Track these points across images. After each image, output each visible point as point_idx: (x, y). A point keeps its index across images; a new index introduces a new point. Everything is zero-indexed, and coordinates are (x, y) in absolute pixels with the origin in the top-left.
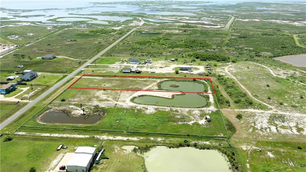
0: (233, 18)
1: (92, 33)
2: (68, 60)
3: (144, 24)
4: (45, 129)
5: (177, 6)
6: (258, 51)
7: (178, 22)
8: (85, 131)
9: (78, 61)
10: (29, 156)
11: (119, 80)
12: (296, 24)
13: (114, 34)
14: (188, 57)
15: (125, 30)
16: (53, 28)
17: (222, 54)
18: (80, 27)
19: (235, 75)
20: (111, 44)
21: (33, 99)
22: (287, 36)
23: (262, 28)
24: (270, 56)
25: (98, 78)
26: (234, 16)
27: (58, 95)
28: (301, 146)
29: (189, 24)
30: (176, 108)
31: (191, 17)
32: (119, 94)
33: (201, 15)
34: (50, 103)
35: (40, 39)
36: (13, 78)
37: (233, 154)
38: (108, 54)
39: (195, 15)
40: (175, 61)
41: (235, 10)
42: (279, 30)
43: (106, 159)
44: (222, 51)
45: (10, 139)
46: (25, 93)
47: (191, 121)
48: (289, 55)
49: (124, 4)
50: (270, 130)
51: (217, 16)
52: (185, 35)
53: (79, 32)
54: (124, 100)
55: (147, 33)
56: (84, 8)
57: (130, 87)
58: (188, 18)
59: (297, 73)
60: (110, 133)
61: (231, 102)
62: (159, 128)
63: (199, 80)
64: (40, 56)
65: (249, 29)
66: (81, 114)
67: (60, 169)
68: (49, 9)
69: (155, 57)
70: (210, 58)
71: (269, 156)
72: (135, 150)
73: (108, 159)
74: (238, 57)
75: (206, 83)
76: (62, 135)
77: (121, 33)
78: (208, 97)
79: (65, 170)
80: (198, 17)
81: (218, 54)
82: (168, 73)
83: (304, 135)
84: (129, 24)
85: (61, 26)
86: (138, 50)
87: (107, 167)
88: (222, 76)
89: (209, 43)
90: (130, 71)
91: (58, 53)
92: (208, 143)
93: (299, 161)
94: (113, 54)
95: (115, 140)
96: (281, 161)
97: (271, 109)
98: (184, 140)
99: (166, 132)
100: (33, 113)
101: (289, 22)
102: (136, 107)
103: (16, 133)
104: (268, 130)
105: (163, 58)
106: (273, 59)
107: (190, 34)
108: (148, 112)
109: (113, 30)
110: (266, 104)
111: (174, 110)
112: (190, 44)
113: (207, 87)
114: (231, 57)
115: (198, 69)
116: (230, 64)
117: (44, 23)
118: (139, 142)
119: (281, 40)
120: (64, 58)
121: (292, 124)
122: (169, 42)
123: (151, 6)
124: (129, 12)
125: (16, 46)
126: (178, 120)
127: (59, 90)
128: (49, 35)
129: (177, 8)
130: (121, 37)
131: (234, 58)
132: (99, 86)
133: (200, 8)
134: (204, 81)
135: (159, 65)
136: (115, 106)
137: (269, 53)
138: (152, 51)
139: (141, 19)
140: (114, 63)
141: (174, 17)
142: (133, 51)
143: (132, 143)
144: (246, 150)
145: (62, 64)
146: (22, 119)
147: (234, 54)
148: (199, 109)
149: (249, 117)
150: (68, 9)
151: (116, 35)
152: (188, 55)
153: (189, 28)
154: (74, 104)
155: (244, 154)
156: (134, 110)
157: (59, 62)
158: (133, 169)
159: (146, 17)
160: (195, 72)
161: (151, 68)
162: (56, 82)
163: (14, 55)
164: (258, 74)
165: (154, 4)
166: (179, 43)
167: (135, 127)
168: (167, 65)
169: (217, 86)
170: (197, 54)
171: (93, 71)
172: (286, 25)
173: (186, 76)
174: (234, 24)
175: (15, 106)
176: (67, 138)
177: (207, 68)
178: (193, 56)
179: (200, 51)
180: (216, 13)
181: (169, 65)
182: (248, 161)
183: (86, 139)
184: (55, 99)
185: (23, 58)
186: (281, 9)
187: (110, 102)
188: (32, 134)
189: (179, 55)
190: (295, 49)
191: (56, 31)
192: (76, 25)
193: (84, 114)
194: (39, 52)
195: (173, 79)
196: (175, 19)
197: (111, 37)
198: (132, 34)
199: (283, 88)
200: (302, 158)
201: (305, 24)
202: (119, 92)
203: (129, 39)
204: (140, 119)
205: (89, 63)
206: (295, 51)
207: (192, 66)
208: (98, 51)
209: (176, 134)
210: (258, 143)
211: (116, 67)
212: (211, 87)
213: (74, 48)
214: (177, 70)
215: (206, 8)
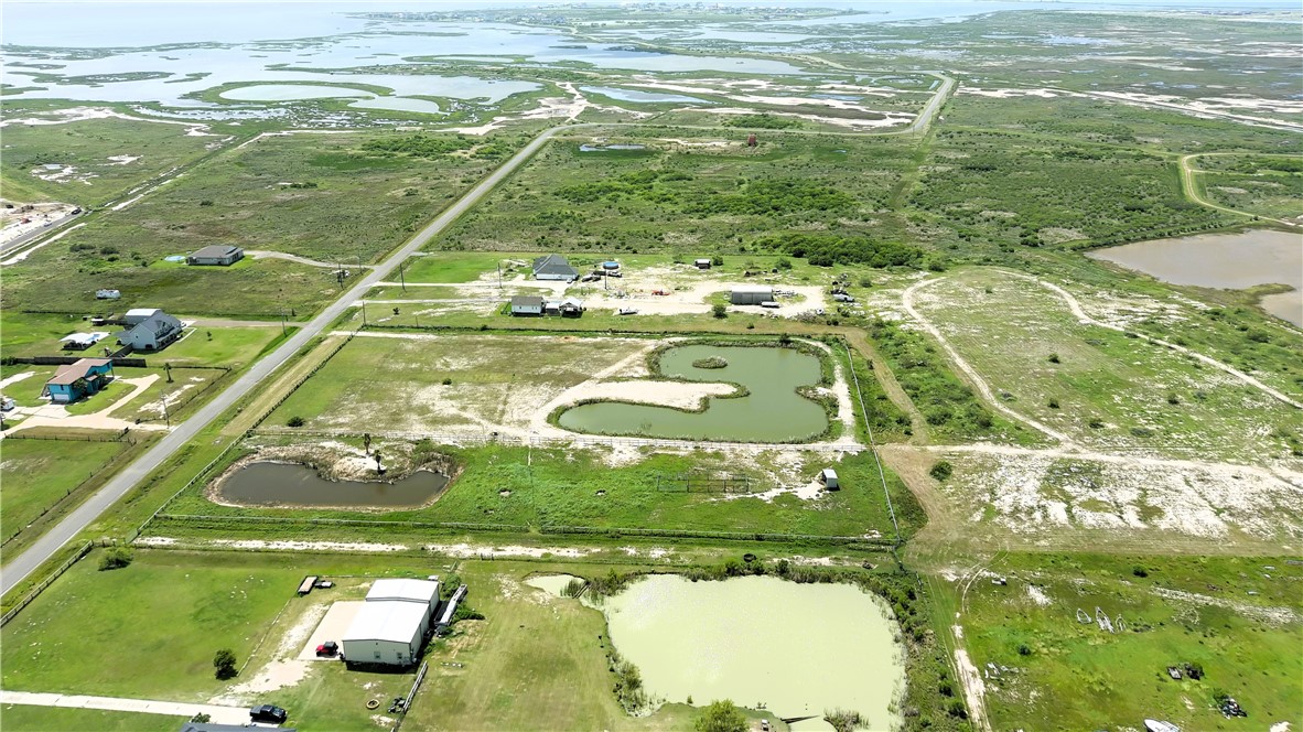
0: (949, 83)
1: (377, 151)
2: (291, 266)
3: (588, 113)
4: (245, 526)
5: (721, 29)
6: (1033, 224)
7: (725, 102)
8: (391, 528)
9: (332, 269)
10: (202, 617)
11: (500, 344)
12: (1199, 108)
13: (467, 156)
14: (765, 252)
15: (509, 141)
16: (214, 130)
17: (894, 240)
18: (323, 126)
19: (939, 319)
20: (457, 200)
21: (179, 421)
22: (1154, 162)
23: (1059, 129)
24: (1077, 244)
25: (420, 336)
26: (952, 75)
27: (273, 403)
28: (1145, 567)
29: (770, 113)
30: (717, 446)
31: (777, 80)
32: (502, 398)
33: (819, 69)
34: (249, 434)
35: (165, 179)
36: (89, 342)
37: (911, 596)
38: (450, 241)
39: (795, 70)
40: (713, 269)
41: (959, 49)
42: (1126, 137)
43: (473, 618)
44: (896, 226)
45: (121, 563)
46: (146, 397)
47: (769, 489)
48: (1154, 238)
49: (498, 20)
50: (1045, 516)
51: (884, 74)
52: (751, 158)
53: (322, 150)
54: (523, 418)
55: (600, 153)
56: (328, 39)
57: (544, 370)
58: (764, 85)
59: (1172, 308)
60: (479, 534)
61: (918, 421)
62: (656, 515)
63: (803, 340)
64: (178, 253)
65: (1009, 133)
66: (370, 471)
67: (319, 654)
68: (179, 46)
69: (635, 252)
70: (846, 255)
71: (1032, 601)
72: (573, 590)
73: (481, 618)
74: (954, 248)
75: (828, 350)
76: (311, 544)
77: (495, 152)
78: (833, 405)
79: (338, 658)
80: (808, 79)
81: (877, 238)
82: (685, 315)
83: (1160, 532)
84: (526, 113)
85: (244, 122)
86: (565, 223)
87: (479, 647)
88: (889, 323)
89: (847, 193)
90: (538, 310)
91: (248, 238)
92: (825, 561)
93: (1131, 615)
94: (467, 243)
95: (503, 559)
96: (1074, 617)
97: (1057, 442)
98: (743, 552)
99: (682, 528)
100: (190, 471)
101: (1171, 101)
102: (570, 443)
103: (138, 541)
104: (1038, 515)
105: (668, 254)
106: (1087, 254)
107: (774, 155)
108: (613, 460)
109: (461, 137)
110: (1039, 426)
111: (709, 451)
112: (771, 198)
113: (831, 368)
114: (926, 248)
115: (801, 299)
116: (922, 279)
117: (172, 110)
118: (587, 562)
119: (1129, 178)
120: (277, 260)
121: (1126, 495)
122: (692, 188)
123: (611, 28)
124: (521, 59)
125: (74, 208)
126: (724, 486)
127: (276, 386)
128: (198, 161)
129: (723, 41)
130: (496, 169)
131: (941, 254)
132: (426, 368)
133: (818, 41)
134: (820, 345)
135: (650, 285)
136: (492, 442)
137: (1074, 235)
138: (624, 226)
139: (573, 91)
140: (477, 278)
141: (710, 81)
142: (547, 227)
143: (560, 567)
144: (957, 581)
145: (270, 284)
146: (152, 494)
147: (940, 240)
148: (799, 446)
149: (975, 470)
150: (263, 44)
151: (474, 161)
152: (765, 244)
153: (769, 127)
154: (340, 435)
155: (947, 595)
156: (564, 455)
157: (257, 275)
158: (570, 649)
159: (593, 82)
160: (788, 310)
161: (621, 297)
162: (257, 352)
163: (73, 249)
164: (1023, 314)
165: (627, 22)
166: (727, 194)
167: (569, 514)
168: (682, 283)
169: (870, 363)
170: (798, 239)
171: (396, 311)
172: (1158, 114)
173: (752, 327)
174: (948, 111)
175: (115, 447)
176: (328, 554)
177: (832, 292)
178: (782, 248)
179: (811, 227)
180: (881, 63)
181: (688, 285)
182: (958, 615)
183: (398, 556)
184: (264, 418)
185: (112, 260)
186: (1145, 42)
187: (471, 427)
188: (200, 542)
189: (729, 243)
190: (1179, 217)
191: (227, 146)
192: (307, 116)
193: (381, 472)
194: (171, 233)
195: (703, 338)
196: (711, 91)
197: (457, 171)
198: (540, 156)
199: (1111, 367)
200: (1144, 605)
201: (1232, 110)
202: (503, 388)
203: (527, 179)
204: (586, 484)
205: (375, 277)
206: (1176, 222)
207: (777, 287)
208: (409, 230)
209: (715, 533)
210: (999, 559)
211: (484, 293)
212: (846, 365)
213: (310, 219)
214: (720, 302)
215: (840, 39)
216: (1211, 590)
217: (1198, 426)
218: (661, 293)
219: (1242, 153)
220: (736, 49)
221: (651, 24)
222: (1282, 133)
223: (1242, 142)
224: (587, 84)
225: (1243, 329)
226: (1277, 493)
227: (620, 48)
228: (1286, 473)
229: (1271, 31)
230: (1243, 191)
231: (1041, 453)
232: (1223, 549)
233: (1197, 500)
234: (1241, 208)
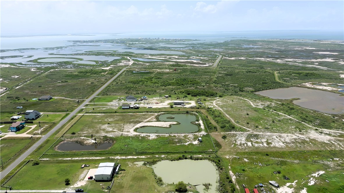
0: (221, 56)
1: (82, 73)
2: (65, 100)
3: (134, 64)
4: (65, 155)
6: (242, 87)
7: (167, 61)
8: (101, 154)
9: (75, 100)
10: (59, 174)
11: (120, 115)
12: (279, 61)
13: (105, 74)
14: (181, 94)
15: (115, 70)
16: (37, 69)
17: (210, 91)
18: (66, 68)
19: (222, 107)
20: (104, 84)
21: (44, 135)
22: (268, 73)
23: (247, 66)
24: (252, 91)
25: (100, 114)
26: (221, 55)
27: (67, 130)
28: (268, 153)
29: (179, 63)
30: (174, 134)
31: (179, 56)
32: (122, 127)
33: (189, 53)
34: (62, 136)
35: (28, 81)
36: (17, 118)
37: (219, 161)
38: (105, 93)
39: (184, 54)
40: (169, 98)
41: (223, 49)
42: (262, 68)
43: (123, 170)
44: (211, 88)
45: (37, 164)
46: (34, 130)
47: (187, 143)
48: (269, 89)
49: (108, 42)
50: (247, 145)
51: (205, 54)
52: (175, 73)
53: (67, 73)
54: (128, 130)
55: (138, 73)
57: (131, 120)
58: (177, 57)
59: (273, 104)
60: (121, 154)
61: (218, 127)
62: (162, 149)
63: (191, 112)
64: (35, 98)
65: (235, 67)
66: (93, 143)
67: (89, 179)
69: (150, 95)
70: (200, 94)
71: (245, 161)
72: (145, 164)
73: (125, 170)
74: (224, 92)
75: (197, 114)
76: (82, 158)
77: (112, 73)
78: (199, 125)
79: (93, 180)
80: (187, 55)
81: (206, 90)
82: (163, 108)
83: (271, 147)
84: (118, 64)
85: (45, 67)
86: (132, 89)
87: (125, 176)
88: (211, 108)
89: (199, 81)
90: (128, 108)
91: (52, 94)
92: (200, 156)
93: (266, 163)
94: (109, 93)
95: (128, 159)
96: (254, 163)
97: (249, 131)
98: (182, 155)
99: (168, 151)
100: (49, 145)
101: (272, 60)
102: (140, 135)
103: (40, 159)
104: (245, 145)
105: (157, 95)
106: (254, 93)
107: (181, 73)
108: (151, 138)
109: (103, 70)
110: (245, 128)
111: (172, 136)
112: (181, 82)
113: (198, 118)
114: (218, 92)
115: (190, 103)
116: (218, 99)
117: (25, 65)
118: (147, 158)
119: (263, 76)
120: (61, 99)
121: (264, 140)
122: (162, 80)
123: (137, 44)
124: (115, 51)
125: (5, 88)
126: (177, 142)
127: (66, 126)
128: (35, 77)
129: (165, 47)
130: (113, 77)
131: (221, 93)
132: (103, 121)
133: (189, 47)
134: (195, 113)
135: (155, 101)
136: (122, 136)
137: (251, 89)
138: (146, 89)
139: (130, 59)
140: (112, 101)
141: (163, 56)
142: (128, 90)
143: (141, 160)
144: (229, 158)
145: (60, 104)
146: (41, 150)
147: (221, 90)
148: (192, 134)
149: (232, 137)
150: (46, 48)
151: (107, 75)
152: (181, 92)
153: (179, 67)
154: (85, 136)
155: (227, 161)
156: (139, 138)
157: (57, 102)
158: (146, 175)
159: (134, 56)
160: (187, 106)
161: (148, 104)
162: (60, 119)
163: (8, 98)
164: (240, 105)
165: (141, 42)
166: (171, 82)
167: (142, 149)
168: (162, 101)
169: (207, 116)
170: (188, 91)
171: (93, 109)
172: (270, 63)
173: (179, 110)
174: (221, 62)
175: (30, 141)
176: (87, 160)
177: (197, 102)
178: (185, 93)
179: (191, 88)
180: (204, 52)
181: (164, 101)
182: (230, 164)
183: (103, 159)
184: (65, 133)
185: (18, 100)
186: (266, 46)
187: (116, 133)
188: (55, 159)
189: (172, 92)
190: (274, 85)
191: (42, 73)
192: (62, 66)
193: (96, 143)
194: (32, 93)
195: (168, 112)
196: (164, 59)
197: (103, 77)
198: (123, 74)
199: (260, 116)
200: (268, 161)
201: (287, 61)
202: (122, 124)
203: (121, 79)
204: (145, 143)
205: (87, 102)
206: (274, 86)
207: (185, 101)
208: (93, 91)
209: (175, 151)
210: (237, 154)
211: (115, 104)
212: (202, 117)
213: (68, 89)
214: (172, 104)
215: (194, 46)
216: (282, 157)
217: (279, 127)
218: (157, 103)
219: (289, 71)
220: (169, 49)
221: (147, 43)
222: (298, 66)
223: (289, 68)
224: (133, 57)
225: (289, 107)
226: (296, 139)
227: (140, 49)
228: (298, 135)
229: (295, 44)
230: (289, 79)
231: (246, 133)
232: (285, 150)
233: (279, 141)
234: (289, 82)
